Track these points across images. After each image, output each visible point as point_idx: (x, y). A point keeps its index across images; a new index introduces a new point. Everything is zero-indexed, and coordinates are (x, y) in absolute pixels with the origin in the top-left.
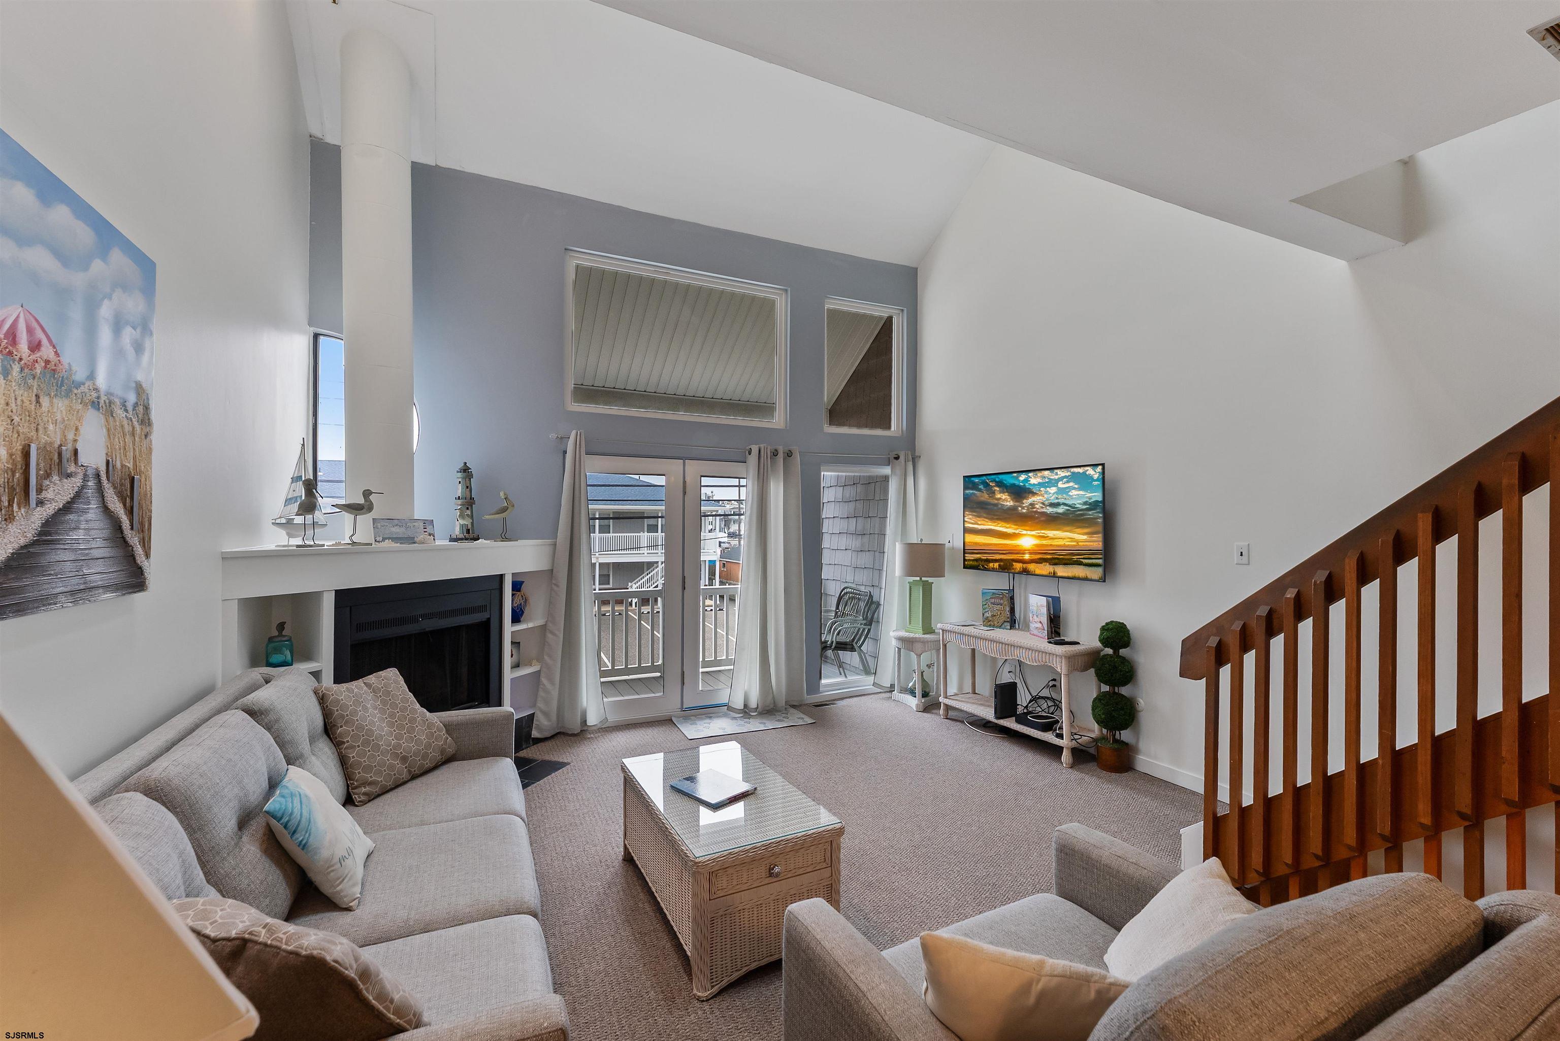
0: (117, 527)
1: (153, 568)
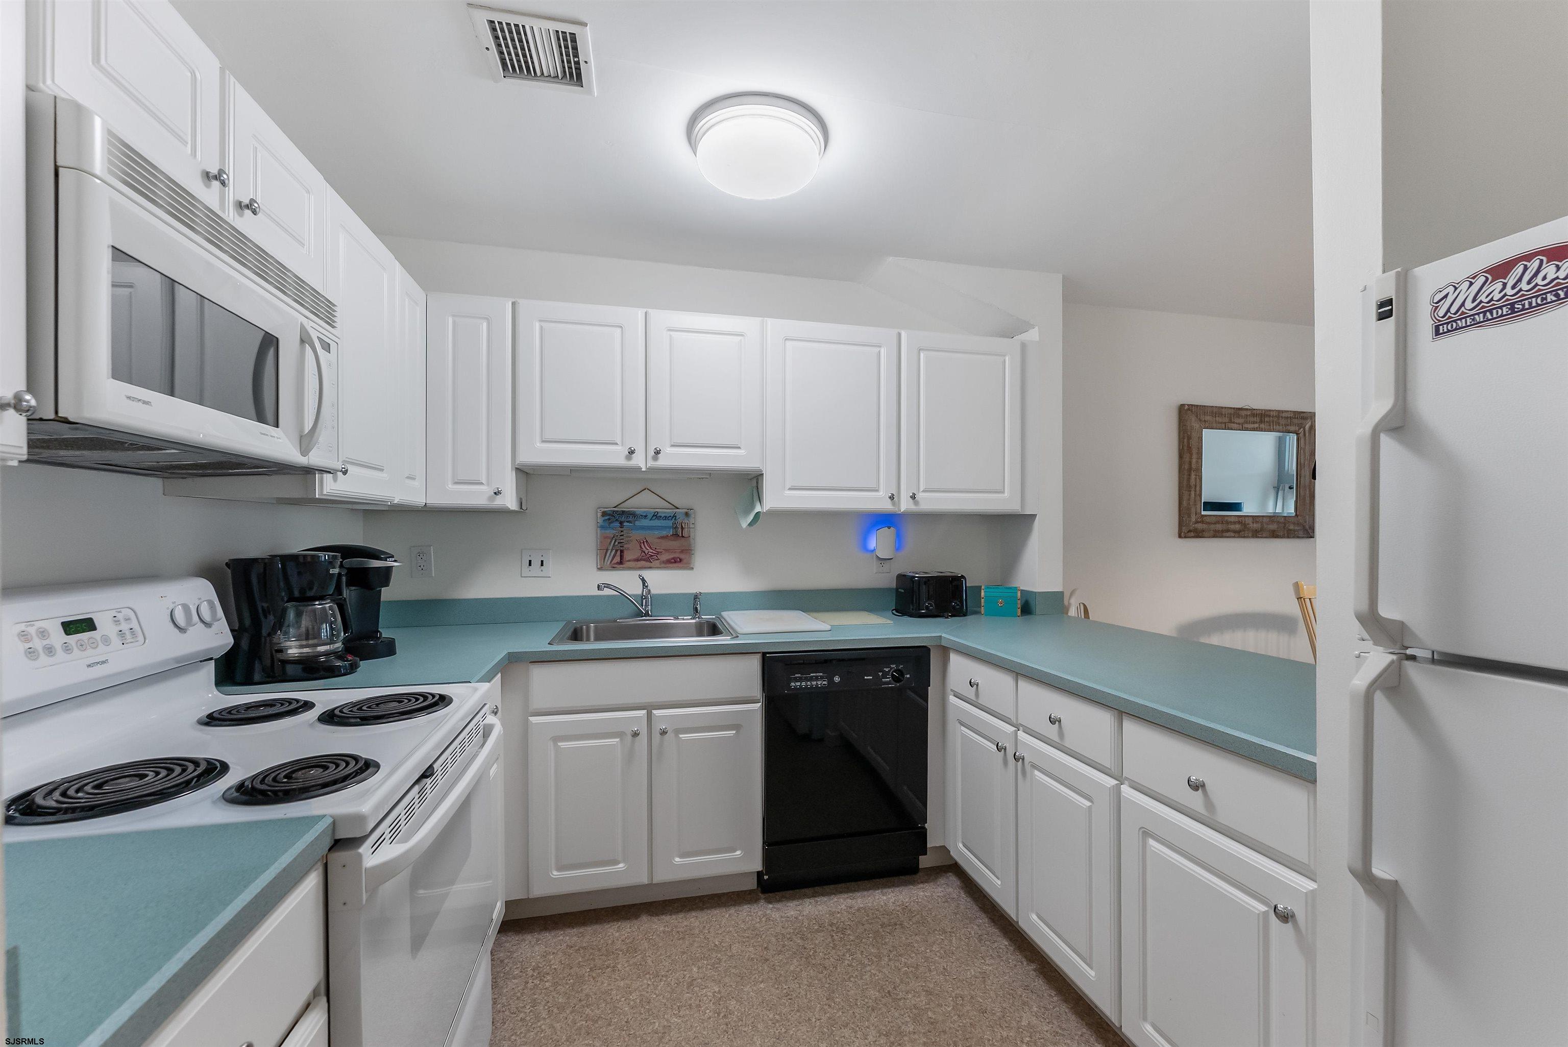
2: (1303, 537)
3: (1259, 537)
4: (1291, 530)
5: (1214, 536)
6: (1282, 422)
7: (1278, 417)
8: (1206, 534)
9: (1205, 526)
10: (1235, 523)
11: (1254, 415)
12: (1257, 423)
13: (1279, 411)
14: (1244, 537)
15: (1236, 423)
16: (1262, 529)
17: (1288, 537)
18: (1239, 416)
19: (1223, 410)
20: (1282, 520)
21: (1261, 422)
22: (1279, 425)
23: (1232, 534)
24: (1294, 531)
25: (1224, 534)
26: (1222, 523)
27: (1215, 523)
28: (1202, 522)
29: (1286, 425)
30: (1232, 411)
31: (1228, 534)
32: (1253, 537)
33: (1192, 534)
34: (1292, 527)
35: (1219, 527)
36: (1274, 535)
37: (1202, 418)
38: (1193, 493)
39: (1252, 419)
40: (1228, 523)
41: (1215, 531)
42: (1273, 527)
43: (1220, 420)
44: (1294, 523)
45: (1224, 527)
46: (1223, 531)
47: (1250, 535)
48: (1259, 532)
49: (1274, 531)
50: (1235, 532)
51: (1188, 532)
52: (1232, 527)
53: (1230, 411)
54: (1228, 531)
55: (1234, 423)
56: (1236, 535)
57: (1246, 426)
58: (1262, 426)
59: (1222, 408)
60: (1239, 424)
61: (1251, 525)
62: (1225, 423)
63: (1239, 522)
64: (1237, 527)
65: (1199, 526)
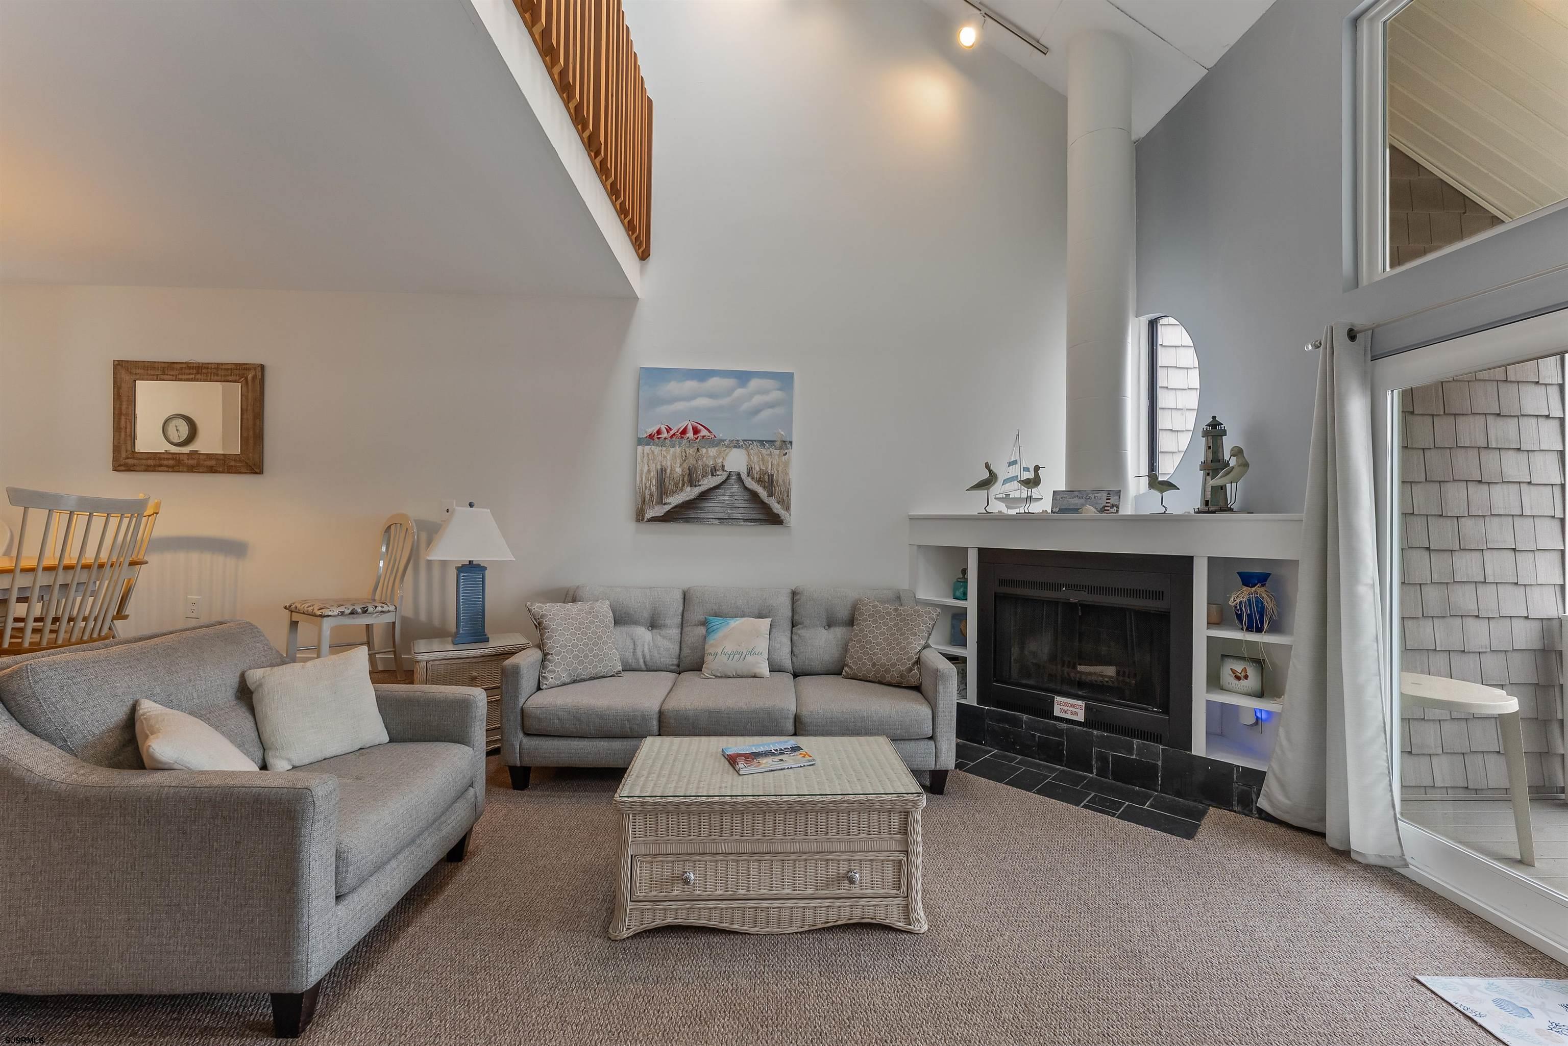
0: (754, 496)
1: (794, 517)
2: (245, 473)
3: (195, 472)
4: (232, 466)
5: (146, 471)
6: (223, 373)
7: (217, 369)
8: (138, 469)
9: (135, 461)
10: (168, 459)
11: (190, 368)
12: (193, 374)
13: (218, 364)
14: (179, 471)
15: (170, 375)
16: (198, 465)
17: (228, 472)
18: (173, 369)
19: (156, 364)
20: (222, 457)
21: (198, 373)
22: (217, 376)
23: (165, 469)
24: (236, 467)
25: (157, 469)
26: (154, 459)
27: (147, 459)
28: (133, 458)
29: (225, 376)
30: (166, 365)
31: (161, 469)
32: (188, 471)
33: (123, 468)
34: (233, 463)
35: (151, 462)
36: (212, 470)
37: (133, 371)
38: (123, 434)
39: (187, 371)
40: (160, 459)
41: (148, 466)
42: (213, 463)
43: (152, 372)
44: (235, 460)
45: (157, 462)
46: (155, 466)
47: (185, 470)
48: (194, 467)
49: (212, 467)
50: (167, 466)
51: (119, 466)
52: (165, 462)
53: (163, 365)
54: (161, 466)
55: (167, 375)
56: (170, 470)
57: (180, 377)
58: (199, 376)
59: (155, 362)
60: (173, 375)
61: (186, 461)
62: (158, 375)
63: (173, 459)
64: (171, 462)
65: (130, 461)
